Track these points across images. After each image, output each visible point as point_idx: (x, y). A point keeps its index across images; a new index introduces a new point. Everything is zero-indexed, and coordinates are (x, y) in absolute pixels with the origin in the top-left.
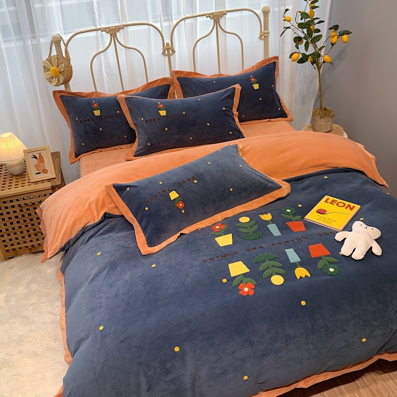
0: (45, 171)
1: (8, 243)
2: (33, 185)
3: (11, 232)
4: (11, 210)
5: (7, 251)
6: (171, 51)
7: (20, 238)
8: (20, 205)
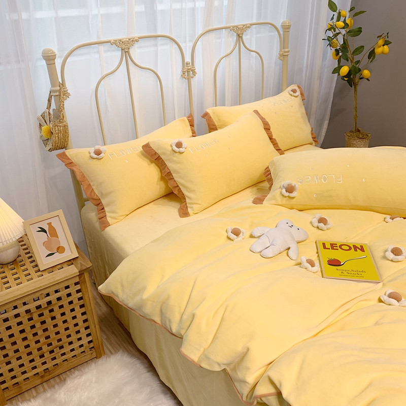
0: (60, 250)
1: (7, 376)
2: (46, 275)
3: (12, 357)
4: (13, 322)
5: (7, 388)
6: (191, 72)
7: (26, 363)
8: (28, 311)
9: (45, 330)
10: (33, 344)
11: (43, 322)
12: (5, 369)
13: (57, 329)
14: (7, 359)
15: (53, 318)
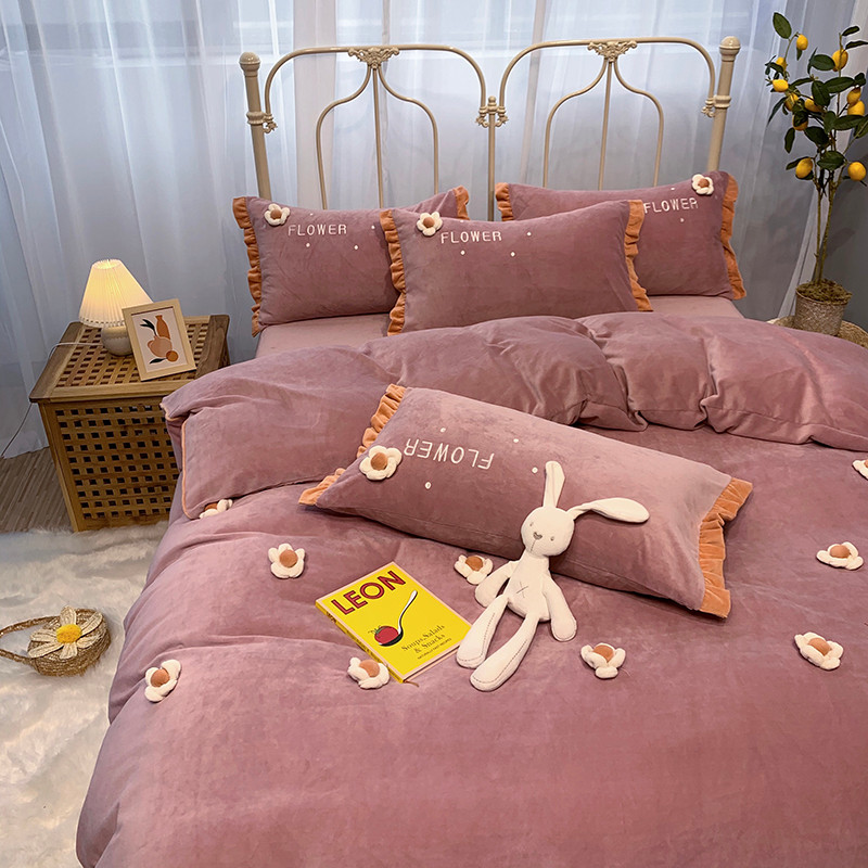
1: (90, 498)
3: (99, 477)
4: (101, 430)
5: (88, 515)
7: (116, 493)
8: (121, 422)
9: (144, 456)
10: (126, 469)
11: (141, 444)
12: (87, 487)
13: (159, 461)
14: (91, 475)
15: (156, 444)
